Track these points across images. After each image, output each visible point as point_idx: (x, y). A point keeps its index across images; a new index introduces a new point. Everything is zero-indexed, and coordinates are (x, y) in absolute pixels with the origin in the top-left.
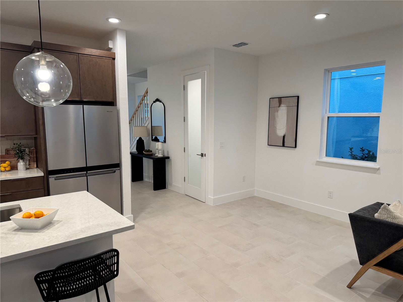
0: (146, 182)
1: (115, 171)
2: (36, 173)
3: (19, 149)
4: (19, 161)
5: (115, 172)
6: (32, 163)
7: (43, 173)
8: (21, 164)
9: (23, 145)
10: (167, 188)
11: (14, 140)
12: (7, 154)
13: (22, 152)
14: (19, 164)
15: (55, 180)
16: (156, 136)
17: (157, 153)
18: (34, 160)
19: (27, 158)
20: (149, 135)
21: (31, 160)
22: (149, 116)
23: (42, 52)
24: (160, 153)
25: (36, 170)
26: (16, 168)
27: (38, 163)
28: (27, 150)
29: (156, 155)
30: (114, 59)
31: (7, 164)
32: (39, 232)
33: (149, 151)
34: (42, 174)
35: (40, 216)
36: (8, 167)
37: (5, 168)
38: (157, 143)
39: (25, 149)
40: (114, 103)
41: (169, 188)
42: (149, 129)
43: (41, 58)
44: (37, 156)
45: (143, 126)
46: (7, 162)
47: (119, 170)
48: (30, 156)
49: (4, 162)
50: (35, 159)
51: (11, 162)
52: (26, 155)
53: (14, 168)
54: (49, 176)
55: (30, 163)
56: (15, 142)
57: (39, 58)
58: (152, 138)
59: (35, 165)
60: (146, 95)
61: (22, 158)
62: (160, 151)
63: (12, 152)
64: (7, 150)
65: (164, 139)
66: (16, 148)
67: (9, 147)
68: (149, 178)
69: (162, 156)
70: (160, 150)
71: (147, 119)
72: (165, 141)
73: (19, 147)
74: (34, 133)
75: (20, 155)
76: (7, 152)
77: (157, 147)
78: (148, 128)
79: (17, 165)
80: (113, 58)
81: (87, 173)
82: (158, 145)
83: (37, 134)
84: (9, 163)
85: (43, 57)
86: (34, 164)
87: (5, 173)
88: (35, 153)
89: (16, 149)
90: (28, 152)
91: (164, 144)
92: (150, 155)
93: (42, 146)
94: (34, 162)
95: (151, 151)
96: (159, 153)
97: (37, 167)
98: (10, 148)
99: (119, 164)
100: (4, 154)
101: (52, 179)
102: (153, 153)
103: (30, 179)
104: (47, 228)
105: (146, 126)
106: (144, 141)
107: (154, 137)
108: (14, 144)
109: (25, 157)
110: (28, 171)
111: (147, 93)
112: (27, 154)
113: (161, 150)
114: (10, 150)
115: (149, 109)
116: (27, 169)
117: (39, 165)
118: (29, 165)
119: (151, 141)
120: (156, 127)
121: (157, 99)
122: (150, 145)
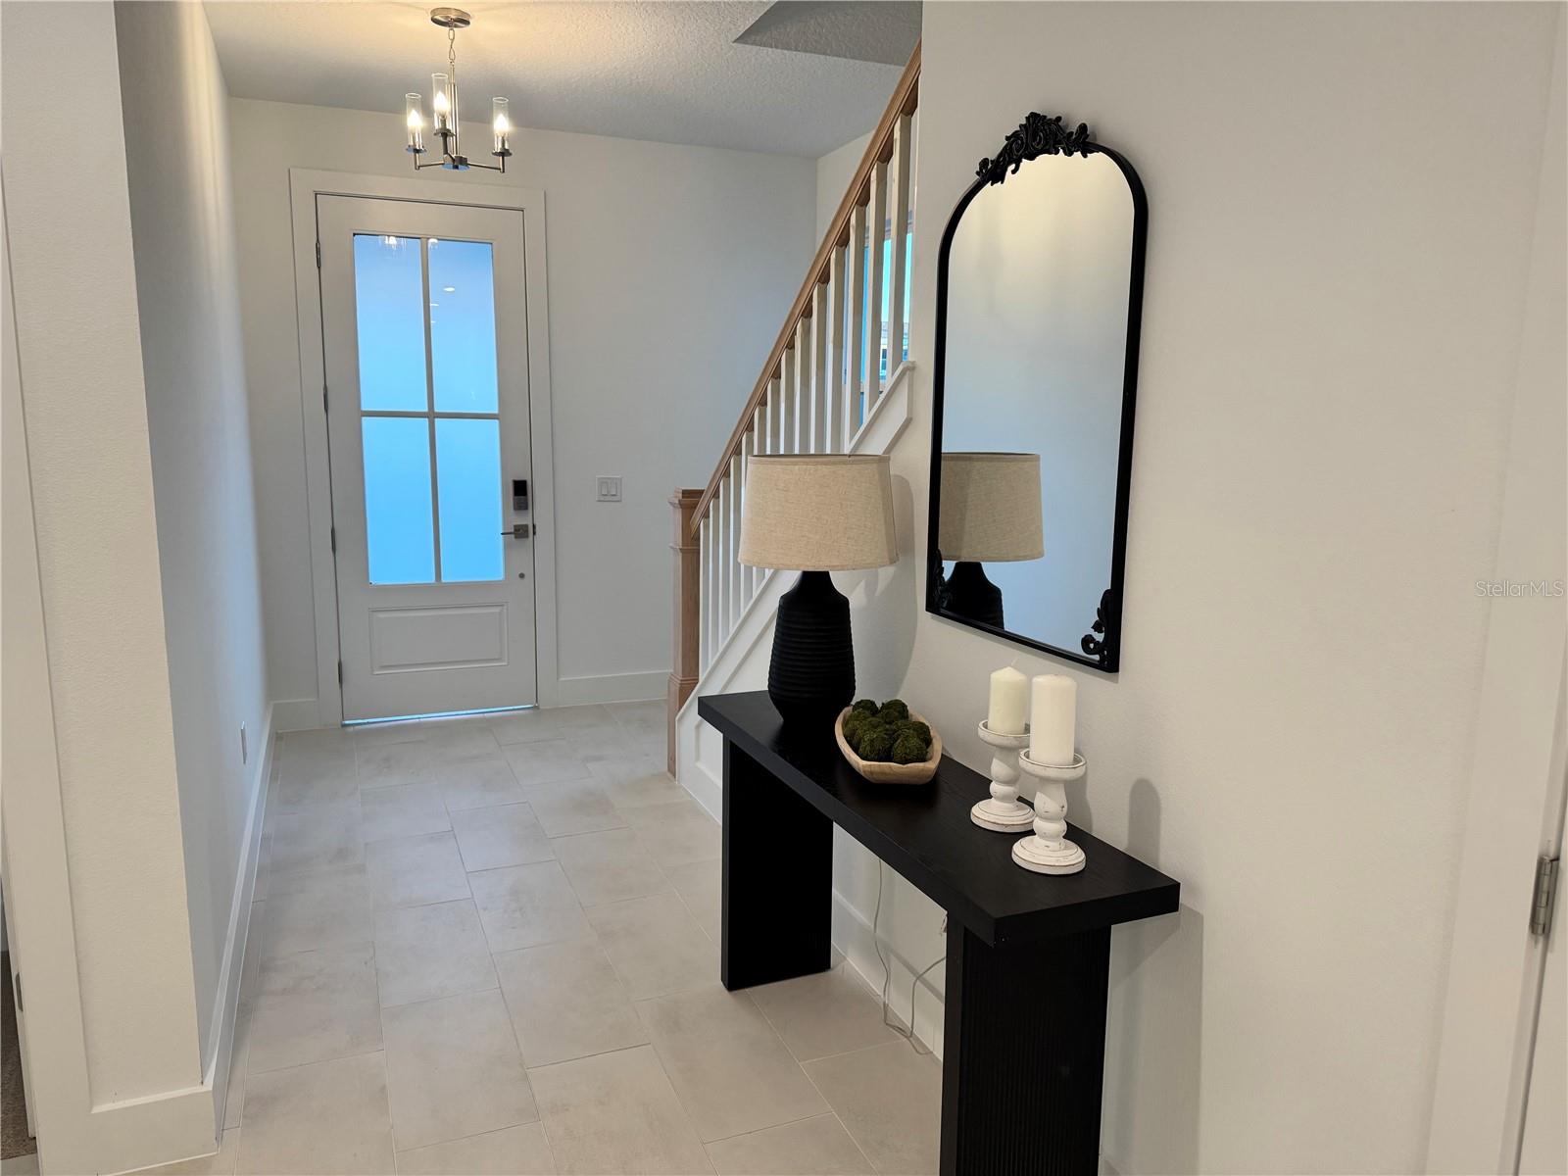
20: (898, 550)
24: (1049, 818)
42: (904, 483)
45: (847, 449)
60: (897, 135)
62: (1051, 788)
65: (1097, 627)
70: (1045, 781)
71: (887, 377)
72: (1106, 651)
78: (894, 469)
82: (1021, 700)
92: (910, 805)
95: (924, 743)
105: (880, 452)
106: (844, 602)
119: (926, 619)
120: (977, 465)
121: (1032, 113)
122: (911, 651)
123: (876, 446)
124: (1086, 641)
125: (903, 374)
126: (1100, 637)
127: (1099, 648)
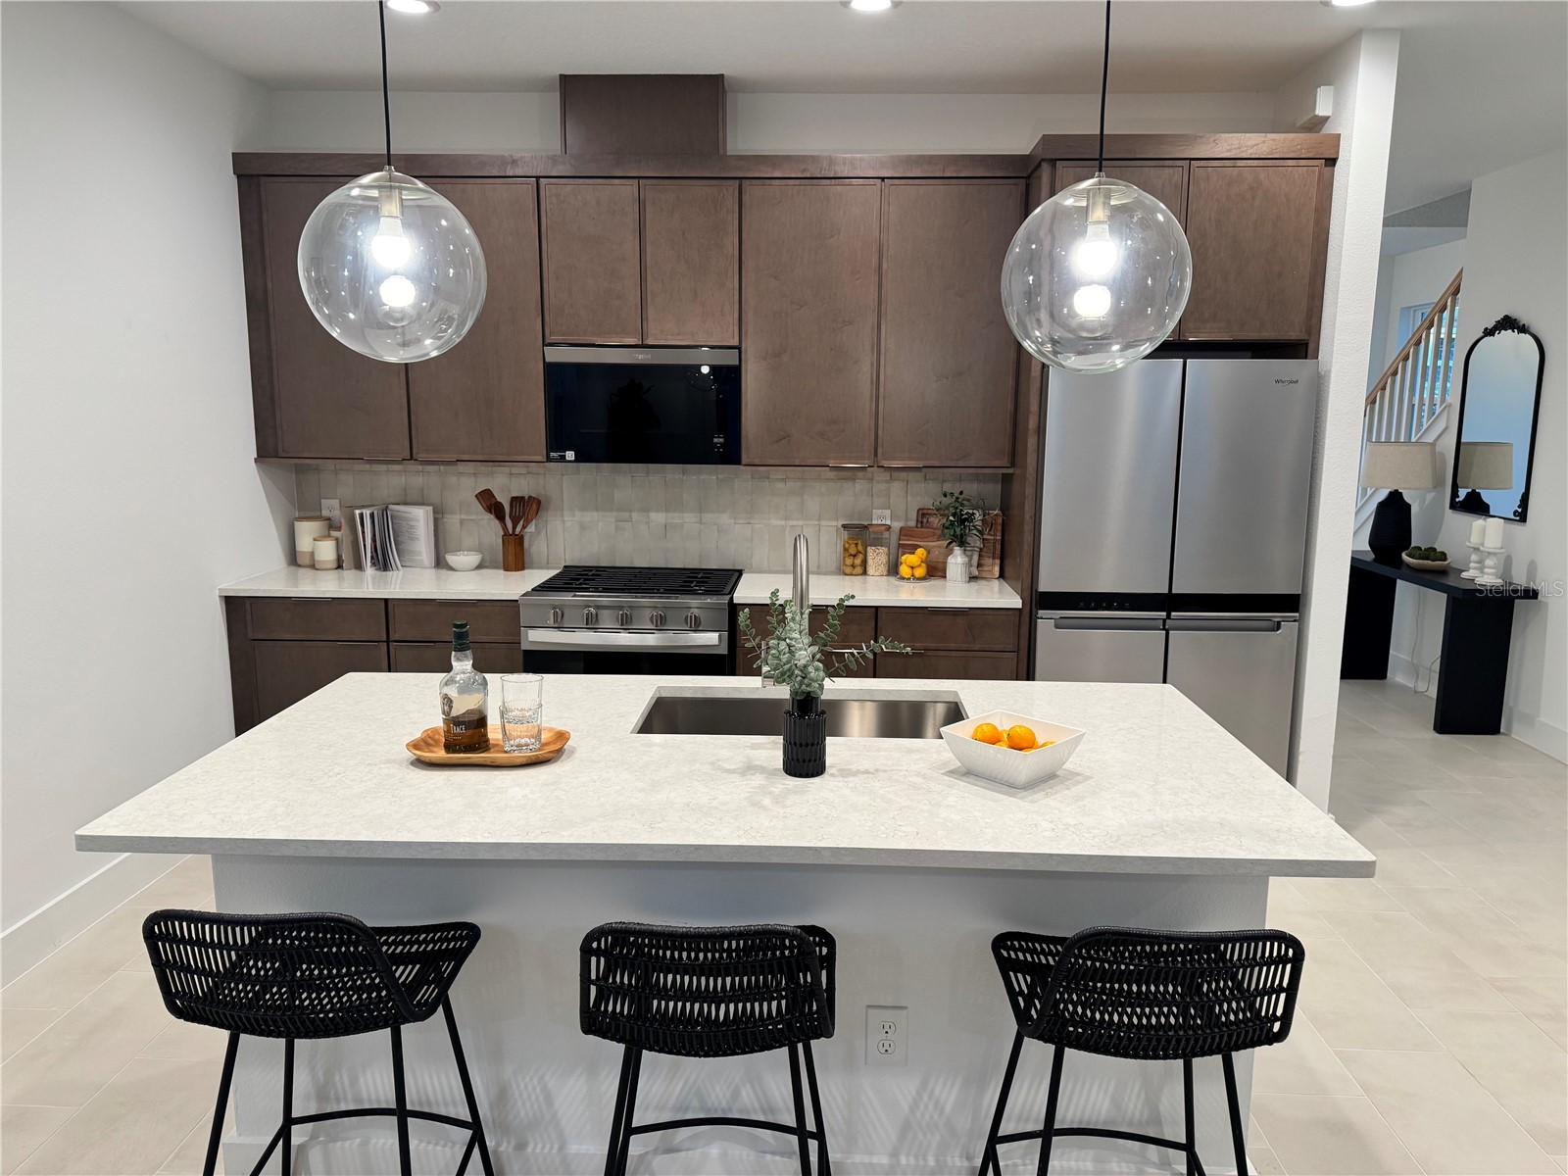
0: (1403, 688)
1: (1279, 623)
2: (997, 596)
3: (956, 513)
4: (951, 552)
5: (1278, 628)
6: (988, 561)
7: (1019, 597)
8: (957, 561)
9: (969, 500)
10: (1504, 734)
11: (944, 481)
12: (919, 525)
13: (962, 521)
14: (951, 560)
15: (1057, 627)
16: (1474, 491)
17: (1472, 565)
18: (994, 553)
19: (975, 541)
20: (1438, 484)
21: (985, 550)
22: (1454, 398)
23: (1099, 176)
24: (1489, 568)
25: (996, 584)
26: (940, 574)
27: (1007, 562)
28: (978, 516)
29: (1464, 575)
30: (1332, 162)
31: (919, 557)
32: (1021, 798)
33: (1431, 553)
34: (1015, 602)
35: (1025, 745)
36: (920, 565)
37: (912, 568)
38: (1478, 522)
39: (974, 514)
40: (1307, 344)
41: (1513, 736)
42: (1442, 456)
43: (1094, 196)
44: (1006, 538)
45: (1413, 440)
46: (920, 551)
47: (1295, 621)
48: (985, 537)
49: (913, 549)
50: (999, 547)
51: (929, 552)
52: (975, 532)
53: (935, 571)
54: (1040, 611)
55: (982, 562)
56: (947, 487)
57: (1088, 200)
58: (1455, 494)
59: (997, 569)
60: (1449, 303)
61: (962, 543)
62: (1491, 557)
63: (935, 521)
64: (921, 512)
65: (1519, 507)
66: (947, 508)
67: (928, 502)
68: (1415, 671)
69: (1499, 582)
70: (1489, 553)
71: (1437, 409)
72: (1522, 516)
73: (957, 505)
74: (1005, 462)
75: (958, 530)
76: (920, 519)
77: (1474, 540)
78: (1438, 449)
79: (945, 563)
80: (1326, 159)
81: (1168, 616)
82: (1483, 530)
83: (1013, 465)
84: (925, 553)
85: (1102, 195)
86: (993, 565)
87: (912, 585)
88: (1000, 528)
89: (946, 512)
90: (979, 523)
91: (1518, 528)
92: (1435, 572)
93: (1027, 507)
94: (994, 558)
95: (1443, 556)
96: (1481, 570)
97: (1002, 575)
98: (931, 507)
99: (1298, 597)
100: (912, 523)
101: (1046, 623)
102: (1453, 565)
103: (979, 612)
104: (1043, 790)
105: (1431, 441)
106: (1409, 506)
107: (1462, 493)
108: (945, 496)
109: (969, 539)
110: (974, 585)
111: (1457, 291)
112: (976, 529)
113: (1495, 554)
114: (930, 512)
115: (1457, 364)
116: (972, 578)
117: (1008, 571)
118: (979, 565)
119: (1449, 512)
120: (1479, 447)
121: (1506, 316)
122: (1441, 526)
123: (1430, 438)
124: (1515, 512)
125: (1445, 408)
126: (1520, 510)
127: (1520, 515)
